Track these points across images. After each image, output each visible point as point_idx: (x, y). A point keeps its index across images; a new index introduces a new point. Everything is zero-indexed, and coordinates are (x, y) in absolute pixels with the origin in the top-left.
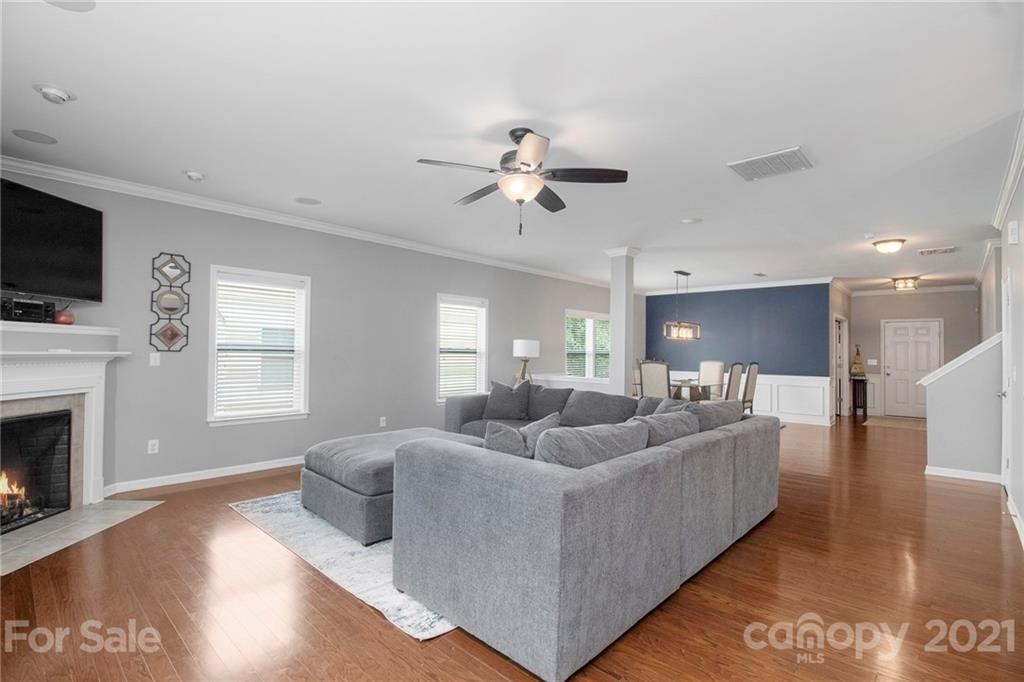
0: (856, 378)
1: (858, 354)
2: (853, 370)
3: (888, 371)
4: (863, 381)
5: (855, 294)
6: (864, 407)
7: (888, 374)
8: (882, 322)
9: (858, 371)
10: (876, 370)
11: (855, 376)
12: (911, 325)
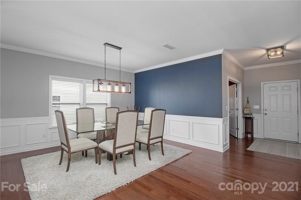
0: (247, 116)
1: (248, 102)
2: (245, 112)
3: (265, 112)
4: (250, 118)
5: (246, 69)
6: (252, 133)
7: (266, 114)
8: (262, 83)
9: (248, 112)
10: (259, 111)
11: (246, 115)
12: (279, 84)
